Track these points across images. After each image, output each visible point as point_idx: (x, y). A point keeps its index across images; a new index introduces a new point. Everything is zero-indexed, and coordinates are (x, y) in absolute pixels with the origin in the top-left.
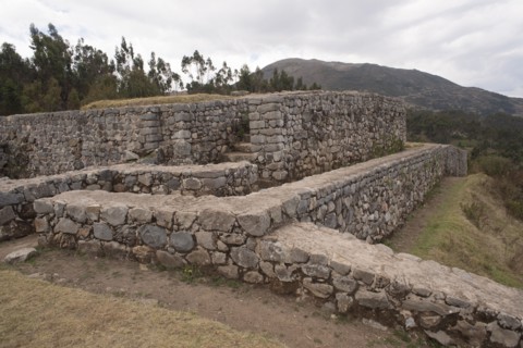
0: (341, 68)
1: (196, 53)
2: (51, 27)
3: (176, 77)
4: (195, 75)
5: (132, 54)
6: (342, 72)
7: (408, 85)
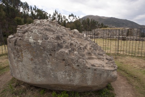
0: (104, 18)
1: (72, 14)
2: (35, 6)
3: (67, 20)
4: (72, 20)
5: (57, 14)
6: (105, 19)
7: (124, 24)
